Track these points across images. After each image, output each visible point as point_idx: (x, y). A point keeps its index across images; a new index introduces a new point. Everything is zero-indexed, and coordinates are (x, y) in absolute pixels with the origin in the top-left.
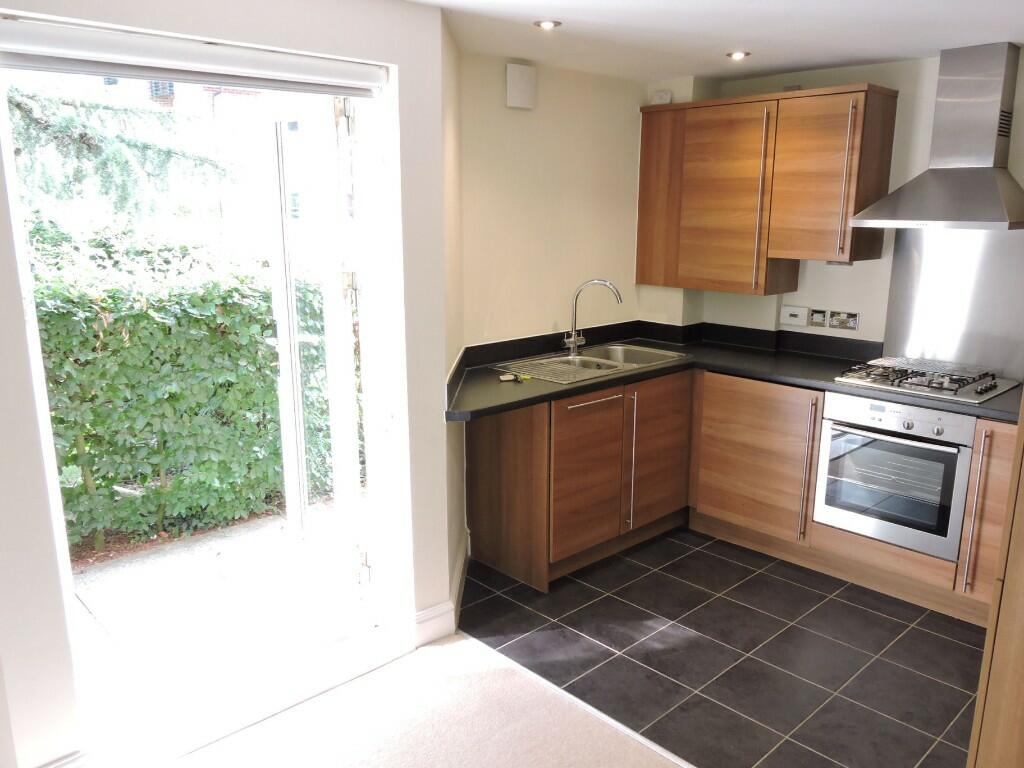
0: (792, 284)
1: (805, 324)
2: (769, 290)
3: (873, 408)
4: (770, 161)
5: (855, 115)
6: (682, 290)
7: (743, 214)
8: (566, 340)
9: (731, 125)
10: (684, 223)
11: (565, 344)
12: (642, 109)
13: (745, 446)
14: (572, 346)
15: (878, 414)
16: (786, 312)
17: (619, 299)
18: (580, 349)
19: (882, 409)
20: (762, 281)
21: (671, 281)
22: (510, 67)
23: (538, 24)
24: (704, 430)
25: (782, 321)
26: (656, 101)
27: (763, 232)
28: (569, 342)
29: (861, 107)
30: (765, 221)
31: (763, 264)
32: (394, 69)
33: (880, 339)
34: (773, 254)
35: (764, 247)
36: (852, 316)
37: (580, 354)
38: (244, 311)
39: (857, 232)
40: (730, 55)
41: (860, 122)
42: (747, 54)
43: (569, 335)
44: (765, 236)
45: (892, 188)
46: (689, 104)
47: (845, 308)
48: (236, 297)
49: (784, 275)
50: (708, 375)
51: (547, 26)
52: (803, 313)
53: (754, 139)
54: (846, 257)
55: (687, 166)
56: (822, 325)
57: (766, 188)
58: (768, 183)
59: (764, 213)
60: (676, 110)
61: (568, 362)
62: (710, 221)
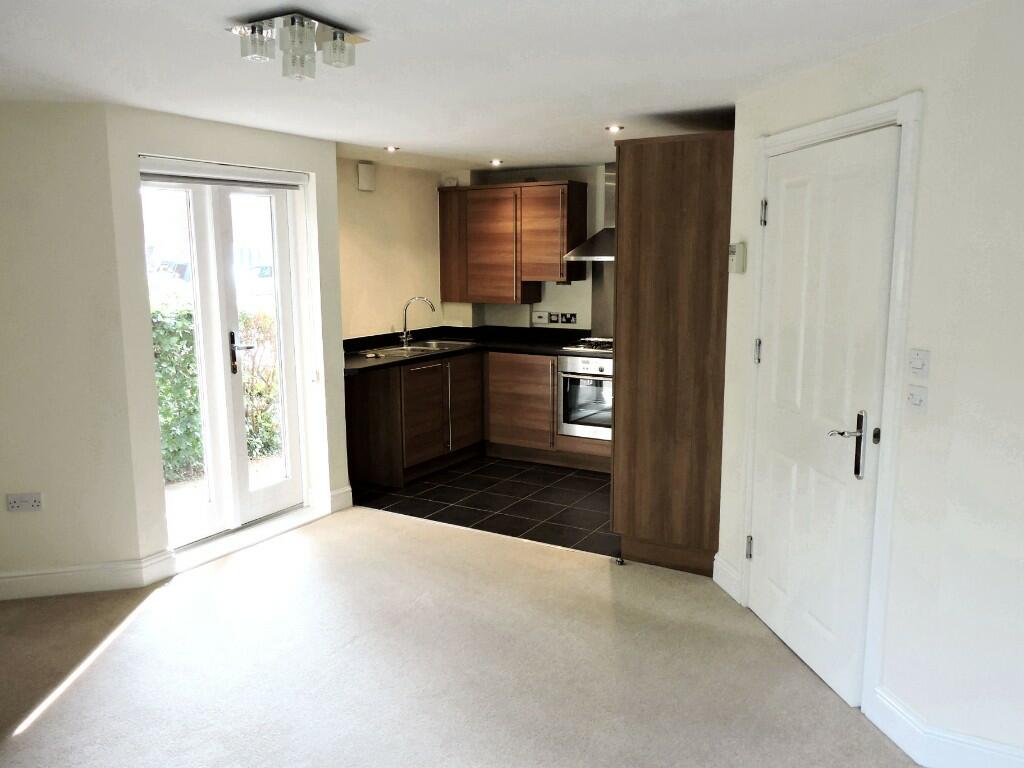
0: (538, 299)
1: (546, 322)
2: (524, 301)
3: (584, 362)
4: (519, 223)
5: (563, 197)
6: (471, 305)
7: (506, 255)
8: (400, 337)
10: (470, 261)
11: (400, 339)
12: (439, 189)
14: (404, 341)
15: (586, 366)
16: (535, 316)
17: (434, 310)
18: (410, 343)
19: (588, 362)
20: (519, 296)
21: (462, 299)
22: (361, 166)
23: (386, 149)
24: (491, 388)
25: (534, 321)
26: (447, 184)
27: (519, 266)
28: (402, 339)
29: (566, 193)
30: (519, 259)
31: (519, 285)
32: (313, 175)
33: (589, 328)
34: (525, 278)
35: (519, 274)
36: (574, 315)
37: (409, 345)
38: (165, 327)
39: (570, 264)
41: (566, 202)
43: (402, 334)
44: (519, 268)
45: (589, 236)
46: (468, 187)
47: (568, 311)
48: (160, 319)
49: (532, 293)
51: (391, 149)
52: (546, 315)
53: (508, 210)
54: (564, 279)
55: (469, 226)
56: (557, 322)
57: (517, 238)
58: (519, 236)
59: (518, 254)
60: (458, 190)
61: (403, 350)
62: (486, 260)
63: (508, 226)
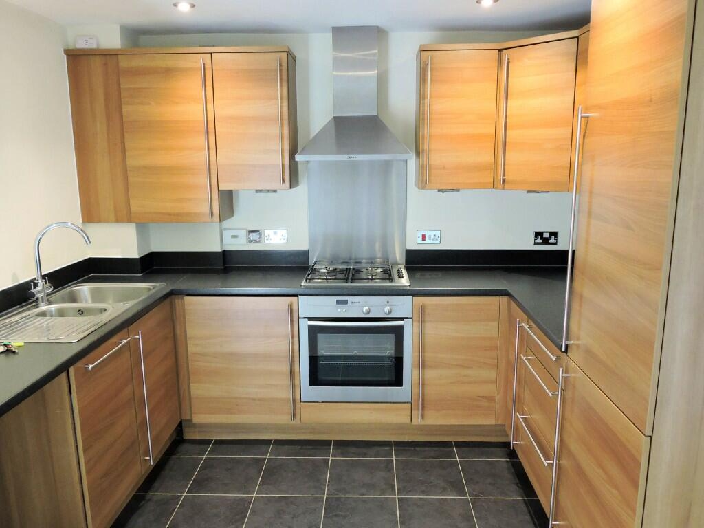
0: (231, 211)
1: (245, 243)
3: (339, 302)
4: (210, 106)
5: (281, 70)
6: (134, 225)
7: (192, 153)
8: (34, 291)
9: (168, 72)
10: (130, 162)
11: (33, 295)
12: (65, 52)
13: (232, 354)
14: (40, 295)
16: (227, 234)
18: (49, 297)
19: (345, 302)
20: (216, 210)
21: (124, 216)
24: (191, 349)
25: (225, 242)
26: (81, 45)
27: (212, 169)
28: (39, 292)
29: (285, 64)
30: (213, 158)
31: (216, 196)
34: (224, 187)
35: (214, 180)
37: (50, 303)
40: (175, 5)
41: (285, 77)
42: (193, 6)
46: (118, 50)
50: (187, 298)
52: (242, 234)
53: (192, 86)
54: (287, 185)
55: (125, 109)
56: (259, 242)
57: (209, 129)
58: (211, 125)
59: (211, 151)
60: (108, 56)
61: (43, 314)
63: (192, 111)
